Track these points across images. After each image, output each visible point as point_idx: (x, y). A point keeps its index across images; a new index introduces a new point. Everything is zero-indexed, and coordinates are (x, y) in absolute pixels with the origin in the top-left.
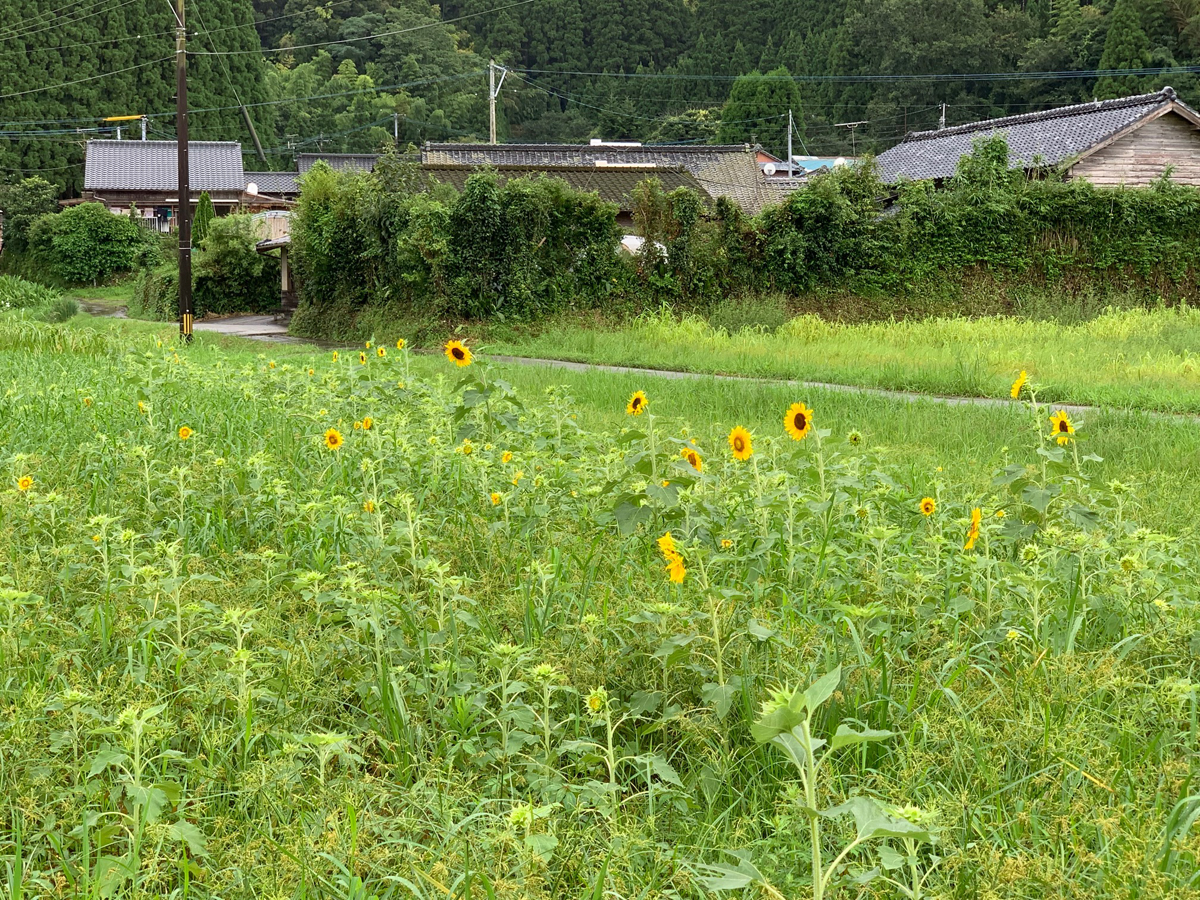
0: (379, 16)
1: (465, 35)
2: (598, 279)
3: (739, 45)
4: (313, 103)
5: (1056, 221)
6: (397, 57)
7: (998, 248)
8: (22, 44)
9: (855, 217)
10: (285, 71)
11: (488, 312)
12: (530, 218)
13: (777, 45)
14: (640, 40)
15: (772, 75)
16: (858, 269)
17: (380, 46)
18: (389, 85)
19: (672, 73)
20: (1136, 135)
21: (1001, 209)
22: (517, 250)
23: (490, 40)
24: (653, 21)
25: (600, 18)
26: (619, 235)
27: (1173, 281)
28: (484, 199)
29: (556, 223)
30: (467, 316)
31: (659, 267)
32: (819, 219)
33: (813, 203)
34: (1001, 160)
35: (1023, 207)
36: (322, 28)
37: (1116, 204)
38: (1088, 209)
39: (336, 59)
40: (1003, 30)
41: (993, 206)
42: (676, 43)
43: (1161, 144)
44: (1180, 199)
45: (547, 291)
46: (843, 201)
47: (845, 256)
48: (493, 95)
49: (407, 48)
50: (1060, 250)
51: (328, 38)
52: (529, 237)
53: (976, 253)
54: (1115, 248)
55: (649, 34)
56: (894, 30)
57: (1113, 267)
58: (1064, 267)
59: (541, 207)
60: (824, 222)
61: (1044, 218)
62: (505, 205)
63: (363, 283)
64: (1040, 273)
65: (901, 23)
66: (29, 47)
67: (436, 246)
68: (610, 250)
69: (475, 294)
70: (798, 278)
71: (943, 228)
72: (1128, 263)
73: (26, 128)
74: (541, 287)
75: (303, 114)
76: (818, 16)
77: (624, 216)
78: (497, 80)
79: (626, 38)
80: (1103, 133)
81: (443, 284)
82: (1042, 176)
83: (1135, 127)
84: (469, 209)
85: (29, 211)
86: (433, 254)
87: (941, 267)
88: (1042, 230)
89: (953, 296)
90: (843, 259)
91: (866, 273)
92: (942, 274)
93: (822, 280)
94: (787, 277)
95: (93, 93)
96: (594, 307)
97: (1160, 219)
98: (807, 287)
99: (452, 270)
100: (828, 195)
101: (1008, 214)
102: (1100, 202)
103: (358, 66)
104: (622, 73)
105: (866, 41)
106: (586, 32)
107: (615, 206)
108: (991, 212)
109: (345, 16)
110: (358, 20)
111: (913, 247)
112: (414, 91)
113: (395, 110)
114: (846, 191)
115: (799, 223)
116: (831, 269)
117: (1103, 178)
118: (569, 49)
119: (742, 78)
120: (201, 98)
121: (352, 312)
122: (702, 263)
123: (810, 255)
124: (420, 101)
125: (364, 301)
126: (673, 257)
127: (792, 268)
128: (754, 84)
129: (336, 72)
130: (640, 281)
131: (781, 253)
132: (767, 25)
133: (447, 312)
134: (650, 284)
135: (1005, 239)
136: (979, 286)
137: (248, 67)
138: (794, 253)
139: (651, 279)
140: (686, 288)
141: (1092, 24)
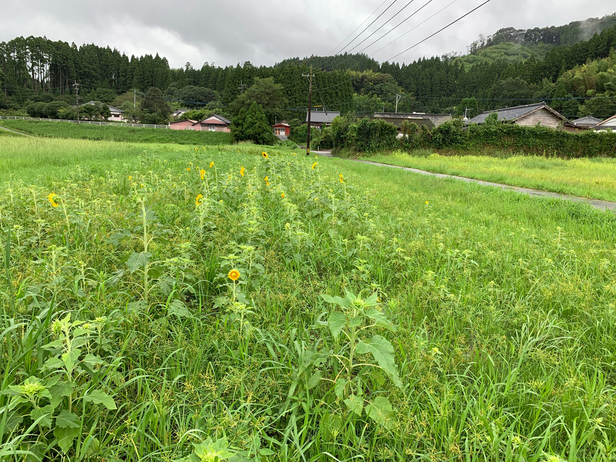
0: (383, 84)
1: (403, 89)
2: (391, 143)
3: (467, 92)
4: (367, 104)
5: (508, 134)
6: (386, 94)
7: (492, 140)
8: (301, 90)
9: (456, 130)
10: (361, 97)
11: (364, 150)
12: (376, 129)
13: (476, 92)
14: (444, 90)
15: (471, 98)
16: (456, 143)
17: (383, 91)
18: (384, 100)
19: (450, 98)
20: (534, 113)
21: (493, 130)
22: (372, 136)
23: (409, 90)
24: (447, 86)
25: (435, 85)
26: (397, 134)
27: (538, 150)
28: (365, 124)
29: (382, 130)
30: (360, 151)
31: (406, 142)
32: (446, 131)
33: (445, 127)
34: (496, 118)
35: (500, 130)
36: (370, 87)
37: (524, 130)
38: (516, 131)
39: (373, 94)
40: (531, 89)
41: (491, 129)
42: (453, 91)
43: (541, 116)
44: (541, 129)
45: (379, 146)
46: (453, 127)
47: (453, 140)
48: (397, 102)
49: (389, 92)
50: (508, 141)
51: (372, 89)
52: (375, 133)
53: (487, 140)
54: (523, 141)
55: (446, 89)
56: (504, 89)
57: (522, 145)
58: (509, 145)
59: (378, 126)
60: (447, 132)
61: (505, 133)
62: (371, 126)
63: (343, 143)
64: (503, 146)
65: (505, 87)
66: (302, 91)
67: (353, 135)
68: (395, 137)
69: (362, 146)
70: (440, 145)
71: (478, 134)
72: (526, 145)
73: (301, 108)
74: (378, 145)
75: (364, 106)
76: (487, 85)
77: (399, 129)
78: (398, 98)
79: (440, 90)
80: (525, 112)
81: (355, 144)
82: (506, 123)
83: (533, 111)
84: (362, 126)
85: (294, 126)
86: (353, 137)
87: (477, 144)
88: (504, 136)
89: (480, 151)
90: (452, 141)
91: (458, 144)
92: (477, 145)
93: (447, 146)
94: (437, 145)
95: (315, 101)
96: (390, 150)
97: (535, 134)
98: (442, 147)
99: (357, 140)
100: (449, 125)
101: (496, 132)
102: (520, 130)
103: (377, 96)
104: (439, 98)
105: (497, 91)
106: (431, 88)
107: (397, 127)
108: (491, 131)
109: (375, 84)
110: (378, 85)
111: (470, 138)
112: (389, 101)
113: (385, 106)
114: (454, 124)
115: (441, 132)
116: (449, 143)
117: (522, 124)
118: (427, 92)
119: (464, 99)
120: (338, 102)
121: (340, 149)
122: (417, 141)
123: (443, 140)
124: (391, 104)
125: (343, 147)
126: (410, 139)
127: (438, 142)
128: (467, 101)
129: (372, 97)
130: (401, 144)
131: (436, 139)
132: (475, 87)
133: (355, 150)
134: (403, 145)
135: (494, 137)
136: (487, 149)
137: (349, 95)
138: (439, 139)
139: (404, 144)
140: (412, 146)
141: (552, 88)
